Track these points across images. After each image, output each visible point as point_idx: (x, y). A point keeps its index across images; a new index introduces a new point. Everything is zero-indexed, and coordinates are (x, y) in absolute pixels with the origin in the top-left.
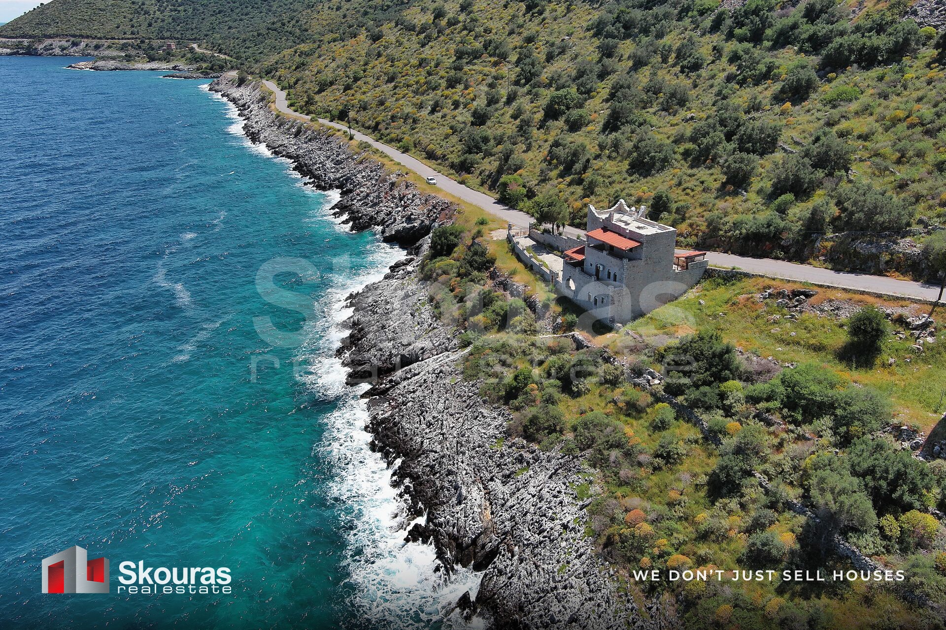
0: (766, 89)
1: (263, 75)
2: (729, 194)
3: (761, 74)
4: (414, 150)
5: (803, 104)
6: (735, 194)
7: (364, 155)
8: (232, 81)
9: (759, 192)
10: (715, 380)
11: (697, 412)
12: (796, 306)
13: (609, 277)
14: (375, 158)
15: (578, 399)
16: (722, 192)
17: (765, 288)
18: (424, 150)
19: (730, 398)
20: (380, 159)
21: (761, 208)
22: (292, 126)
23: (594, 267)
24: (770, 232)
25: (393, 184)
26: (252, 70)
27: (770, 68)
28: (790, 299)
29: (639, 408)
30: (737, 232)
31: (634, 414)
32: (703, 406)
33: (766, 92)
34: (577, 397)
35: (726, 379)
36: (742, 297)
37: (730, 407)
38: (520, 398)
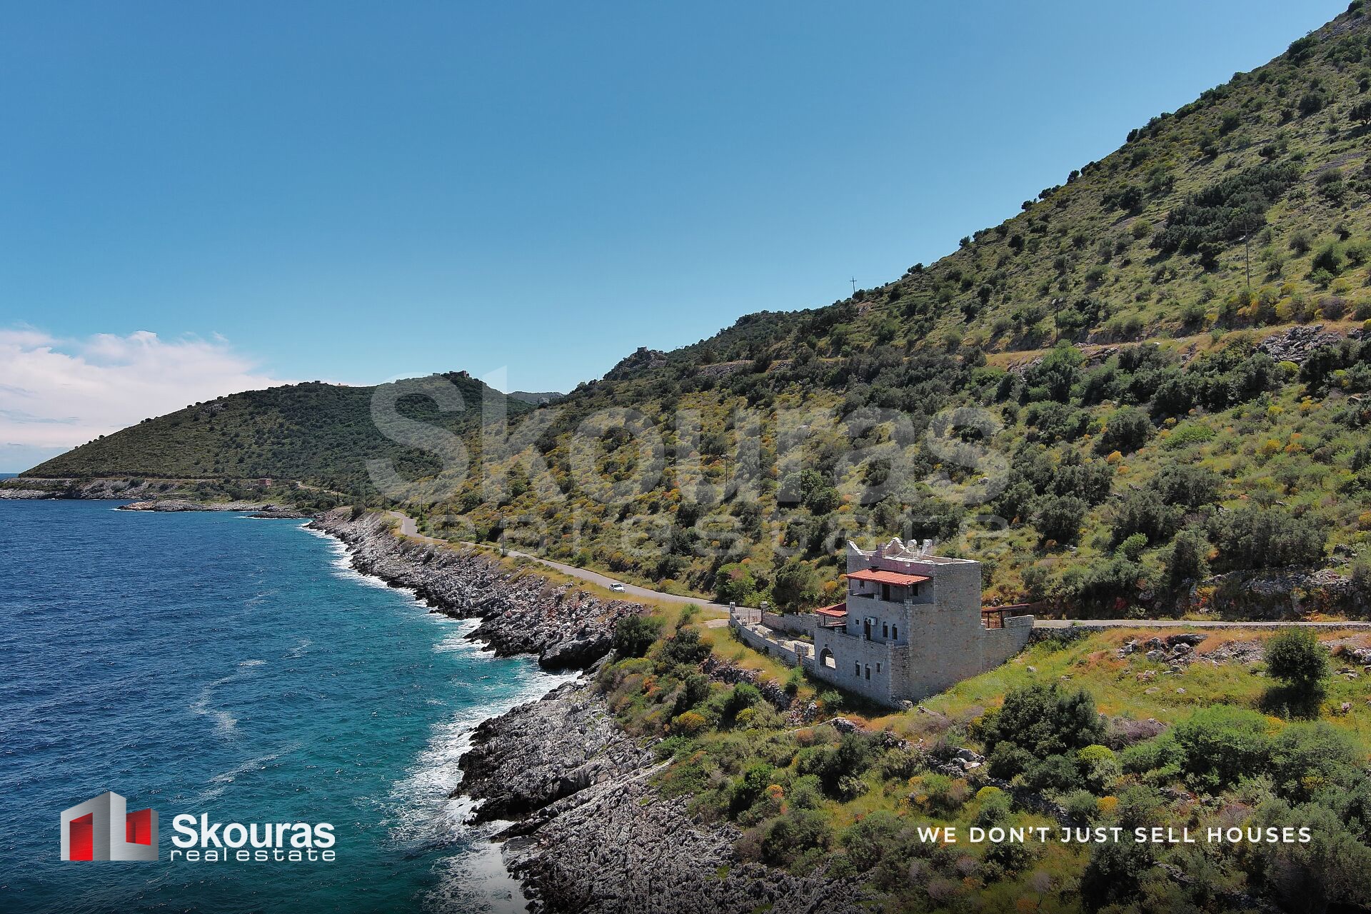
0: (1083, 445)
1: (388, 505)
2: (1052, 550)
3: (1073, 429)
4: (593, 563)
5: (1137, 452)
6: (1060, 549)
7: (521, 571)
8: (344, 516)
9: (1095, 544)
10: (1069, 747)
11: (1048, 794)
12: (1177, 657)
13: (885, 635)
14: (537, 572)
15: (850, 803)
16: (1041, 549)
17: (1125, 642)
18: (608, 561)
19: (1098, 768)
20: (544, 573)
21: (1101, 560)
22: (422, 551)
23: (862, 624)
24: (1120, 580)
25: (560, 598)
26: (373, 502)
27: (1084, 422)
28: (1167, 651)
29: (951, 803)
30: (1071, 588)
31: (944, 812)
32: (1054, 784)
33: (1085, 448)
34: (848, 800)
35: (1086, 743)
36: (1092, 656)
37: (1100, 782)
38: (756, 807)
